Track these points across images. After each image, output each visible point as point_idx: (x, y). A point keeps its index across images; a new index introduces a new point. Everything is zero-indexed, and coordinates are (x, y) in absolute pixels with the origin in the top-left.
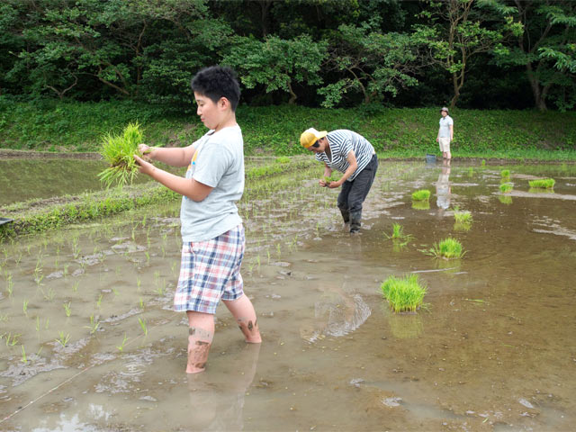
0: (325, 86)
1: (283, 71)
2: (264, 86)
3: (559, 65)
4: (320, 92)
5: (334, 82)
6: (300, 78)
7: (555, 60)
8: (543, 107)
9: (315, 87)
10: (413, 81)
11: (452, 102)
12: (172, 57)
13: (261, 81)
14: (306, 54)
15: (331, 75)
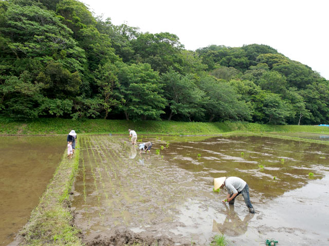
0: (73, 113)
1: (61, 109)
2: (56, 114)
3: (135, 111)
4: (71, 115)
5: (75, 112)
6: (66, 112)
7: (134, 110)
8: (128, 119)
9: (69, 114)
10: (98, 113)
11: (105, 118)
12: (22, 103)
13: (55, 112)
14: (68, 104)
15: (74, 111)
